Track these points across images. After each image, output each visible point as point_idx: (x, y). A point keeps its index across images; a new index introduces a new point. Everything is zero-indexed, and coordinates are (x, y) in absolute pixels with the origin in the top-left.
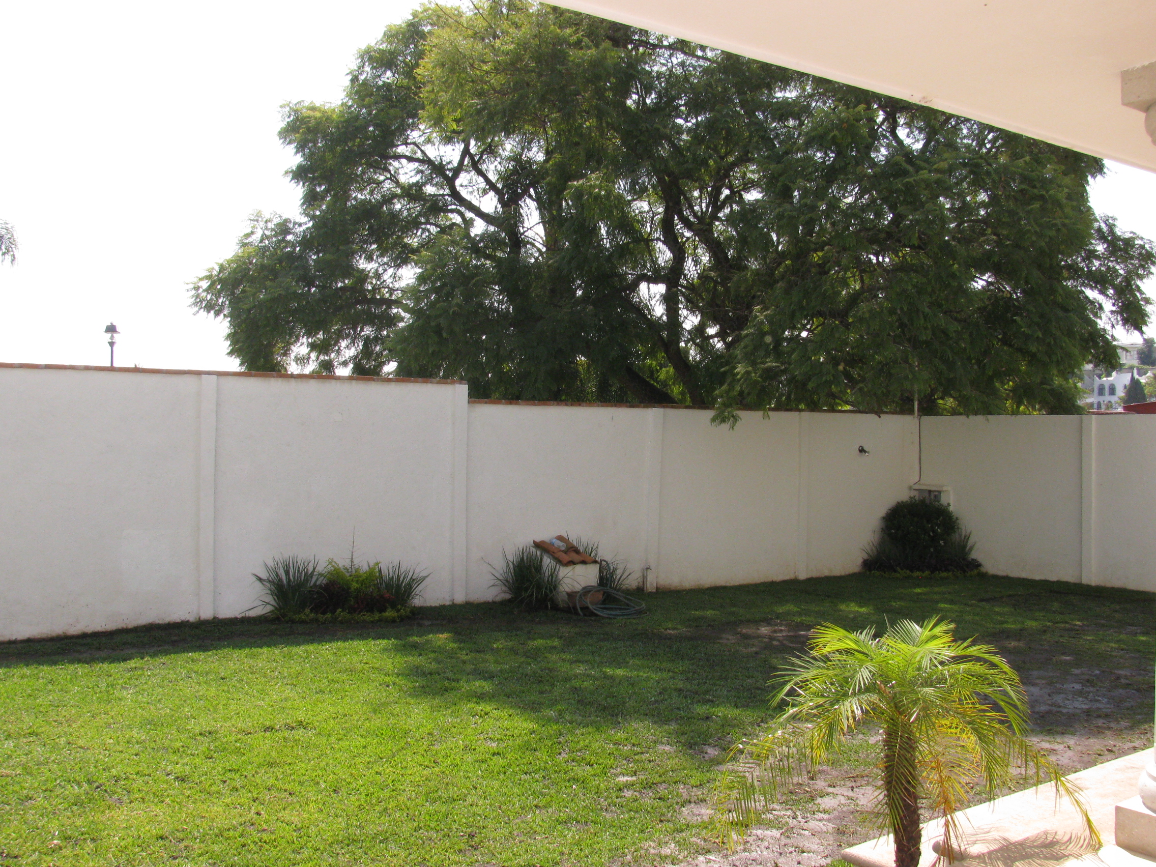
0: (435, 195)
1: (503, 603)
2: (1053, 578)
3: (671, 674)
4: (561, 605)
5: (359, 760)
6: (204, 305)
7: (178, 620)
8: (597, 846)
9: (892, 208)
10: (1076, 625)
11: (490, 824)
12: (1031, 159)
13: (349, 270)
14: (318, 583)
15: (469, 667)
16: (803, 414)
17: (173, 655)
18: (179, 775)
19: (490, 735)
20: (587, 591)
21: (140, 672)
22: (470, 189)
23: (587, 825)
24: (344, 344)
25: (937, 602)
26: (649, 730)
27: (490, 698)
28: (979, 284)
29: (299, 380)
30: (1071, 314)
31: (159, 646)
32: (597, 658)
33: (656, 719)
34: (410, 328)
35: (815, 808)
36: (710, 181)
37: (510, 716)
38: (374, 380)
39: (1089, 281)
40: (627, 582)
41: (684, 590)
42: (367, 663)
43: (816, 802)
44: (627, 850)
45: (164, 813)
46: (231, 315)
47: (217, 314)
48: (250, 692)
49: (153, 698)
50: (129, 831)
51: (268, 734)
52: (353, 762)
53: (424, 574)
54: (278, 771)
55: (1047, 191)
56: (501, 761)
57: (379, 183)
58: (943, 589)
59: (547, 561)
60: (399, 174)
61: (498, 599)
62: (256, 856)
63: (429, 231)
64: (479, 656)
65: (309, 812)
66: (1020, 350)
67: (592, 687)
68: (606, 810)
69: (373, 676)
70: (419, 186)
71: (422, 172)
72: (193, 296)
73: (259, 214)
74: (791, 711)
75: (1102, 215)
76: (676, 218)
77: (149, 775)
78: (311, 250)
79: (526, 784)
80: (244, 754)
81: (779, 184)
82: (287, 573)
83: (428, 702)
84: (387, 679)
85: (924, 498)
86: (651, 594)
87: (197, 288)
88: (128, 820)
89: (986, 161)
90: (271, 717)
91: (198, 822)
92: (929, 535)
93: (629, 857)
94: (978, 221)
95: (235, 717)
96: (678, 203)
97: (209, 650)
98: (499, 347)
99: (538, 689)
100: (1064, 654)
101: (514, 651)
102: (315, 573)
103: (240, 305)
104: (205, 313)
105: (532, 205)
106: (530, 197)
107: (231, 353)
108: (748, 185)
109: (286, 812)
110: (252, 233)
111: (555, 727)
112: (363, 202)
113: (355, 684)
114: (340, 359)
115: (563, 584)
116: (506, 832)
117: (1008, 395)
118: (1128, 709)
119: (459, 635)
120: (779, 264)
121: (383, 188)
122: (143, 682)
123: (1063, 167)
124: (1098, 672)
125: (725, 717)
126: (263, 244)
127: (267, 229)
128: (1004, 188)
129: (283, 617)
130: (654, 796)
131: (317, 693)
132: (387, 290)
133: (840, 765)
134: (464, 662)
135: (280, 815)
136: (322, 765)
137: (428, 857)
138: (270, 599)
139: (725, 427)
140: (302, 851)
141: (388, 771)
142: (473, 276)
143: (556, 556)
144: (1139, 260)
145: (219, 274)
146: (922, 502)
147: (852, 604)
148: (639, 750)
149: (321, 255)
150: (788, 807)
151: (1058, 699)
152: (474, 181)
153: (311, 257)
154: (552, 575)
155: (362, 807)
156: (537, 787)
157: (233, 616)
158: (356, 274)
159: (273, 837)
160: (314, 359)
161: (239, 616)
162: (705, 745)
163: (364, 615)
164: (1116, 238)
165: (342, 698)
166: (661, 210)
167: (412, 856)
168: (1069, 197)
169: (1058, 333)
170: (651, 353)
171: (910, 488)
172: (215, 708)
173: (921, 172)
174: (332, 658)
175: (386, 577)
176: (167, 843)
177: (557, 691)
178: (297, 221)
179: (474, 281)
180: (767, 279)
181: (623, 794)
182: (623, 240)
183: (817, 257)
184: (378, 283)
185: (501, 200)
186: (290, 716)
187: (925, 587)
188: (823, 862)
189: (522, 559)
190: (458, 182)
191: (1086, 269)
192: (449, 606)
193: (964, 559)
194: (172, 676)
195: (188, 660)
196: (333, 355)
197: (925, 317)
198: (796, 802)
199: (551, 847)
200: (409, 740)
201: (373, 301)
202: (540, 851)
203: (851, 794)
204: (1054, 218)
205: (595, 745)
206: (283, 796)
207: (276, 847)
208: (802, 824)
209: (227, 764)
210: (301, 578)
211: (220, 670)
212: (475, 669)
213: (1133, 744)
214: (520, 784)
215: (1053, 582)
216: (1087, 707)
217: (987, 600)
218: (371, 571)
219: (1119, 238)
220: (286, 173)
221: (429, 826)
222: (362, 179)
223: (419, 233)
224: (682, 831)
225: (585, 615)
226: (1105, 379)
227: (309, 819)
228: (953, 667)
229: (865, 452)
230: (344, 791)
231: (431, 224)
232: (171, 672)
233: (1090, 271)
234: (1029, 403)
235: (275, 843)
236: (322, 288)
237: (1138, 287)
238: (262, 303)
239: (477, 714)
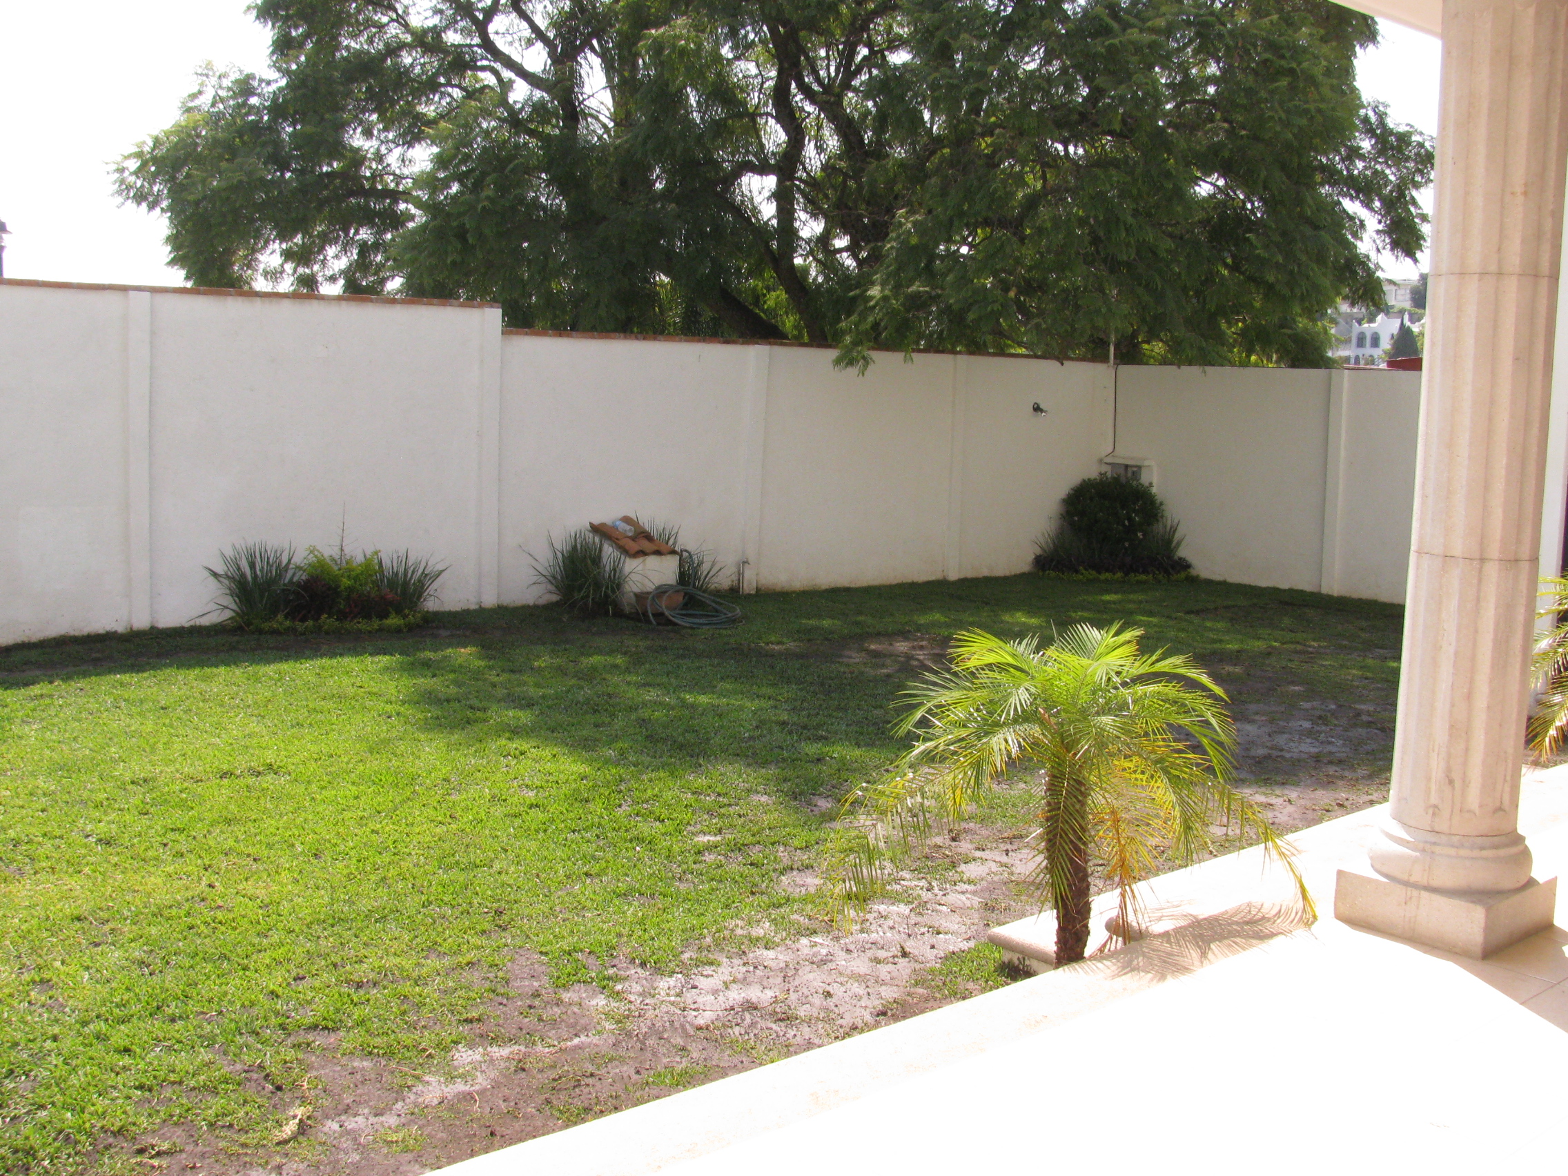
0: (460, 46)
1: (549, 607)
2: (1284, 585)
3: (771, 702)
4: (627, 610)
5: (347, 815)
6: (132, 194)
7: (102, 631)
8: (665, 926)
9: (1088, 81)
10: (1310, 646)
11: (524, 897)
12: (1280, 18)
13: (337, 149)
14: (295, 579)
15: (501, 692)
16: (959, 357)
17: (93, 678)
18: (103, 836)
19: (527, 782)
20: (661, 591)
21: (47, 701)
22: (509, 38)
23: (653, 899)
24: (331, 251)
25: (1132, 613)
26: (740, 776)
27: (527, 733)
28: (1203, 190)
29: (267, 300)
30: (1322, 233)
31: (75, 666)
32: (673, 680)
33: (750, 760)
34: (423, 228)
35: (957, 877)
36: (841, 36)
37: (555, 756)
38: (371, 301)
39: (1348, 190)
40: (715, 579)
41: (794, 592)
42: (361, 687)
43: (958, 870)
44: (705, 931)
45: (82, 887)
46: (171, 208)
47: (152, 207)
48: (201, 726)
49: (67, 735)
50: (33, 911)
51: (225, 781)
52: (340, 817)
53: (440, 567)
54: (239, 831)
55: (1299, 64)
56: (541, 816)
57: (381, 27)
58: (1140, 597)
59: (608, 550)
60: (408, 14)
61: (542, 601)
62: (207, 940)
63: (450, 95)
64: (514, 677)
65: (280, 883)
66: (1252, 279)
67: (665, 718)
68: (680, 879)
69: (368, 704)
70: (437, 32)
71: (441, 12)
72: (116, 182)
73: (209, 66)
74: (922, 748)
75: (1371, 100)
76: (793, 85)
77: (61, 837)
78: (285, 120)
79: (574, 846)
80: (192, 808)
81: (936, 41)
82: (252, 565)
83: (444, 738)
84: (389, 707)
85: (1119, 476)
86: (748, 597)
87: (121, 170)
88: (31, 897)
89: (1219, 20)
90: (230, 758)
91: (129, 898)
92: (1124, 525)
93: (709, 940)
94: (1204, 102)
95: (180, 759)
96: (797, 64)
97: (143, 671)
98: (546, 258)
99: (592, 721)
100: (1293, 683)
101: (562, 671)
102: (291, 566)
103: (184, 194)
104: (134, 205)
105: (596, 61)
106: (593, 50)
107: (172, 262)
108: (894, 43)
109: (249, 883)
110: (200, 93)
111: (614, 771)
112: (359, 54)
113: (345, 714)
114: (327, 273)
115: (631, 583)
116: (545, 907)
117: (1235, 340)
118: (1367, 753)
119: (488, 648)
120: (933, 153)
121: (386, 33)
122: (53, 714)
123: (1322, 32)
124: (1333, 707)
125: (842, 760)
126: (217, 110)
127: (221, 87)
128: (1241, 57)
129: (248, 626)
130: (744, 861)
131: (292, 726)
132: (391, 177)
133: (992, 822)
134: (494, 685)
135: (240, 887)
136: (298, 821)
137: (439, 940)
138: (229, 601)
139: (853, 371)
140: (270, 933)
141: (387, 829)
142: (511, 158)
143: (622, 543)
144: (1416, 163)
145: (153, 150)
146: (1116, 480)
147: (1019, 614)
148: (725, 801)
149: (299, 127)
150: (922, 875)
151: (1281, 740)
152: (515, 27)
153: (284, 128)
154: (615, 570)
155: (352, 877)
156: (589, 849)
157: (178, 625)
158: (348, 154)
159: (230, 916)
160: (290, 272)
161: (187, 625)
162: (814, 795)
163: (359, 623)
164: (1387, 132)
165: (327, 733)
166: (773, 74)
167: (418, 940)
168: (1328, 73)
169: (1304, 258)
170: (755, 272)
171: (1101, 461)
172: (153, 749)
173: (1129, 31)
174: (313, 679)
175: (388, 570)
176: (86, 925)
177: (619, 723)
178: (264, 77)
179: (511, 166)
180: (915, 171)
181: (704, 858)
182: (718, 112)
183: (985, 144)
184: (380, 167)
185: (552, 55)
186: (255, 758)
187: (1116, 593)
188: (965, 946)
189: (575, 548)
190: (491, 28)
191: (1345, 173)
192: (475, 611)
193: (1170, 557)
194: (93, 706)
195: (116, 684)
196: (316, 268)
197: (1128, 230)
198: (932, 870)
199: (605, 926)
200: (417, 788)
201: (373, 192)
202: (590, 932)
203: (1004, 859)
204: (1307, 102)
205: (668, 795)
206: (245, 863)
207: (235, 929)
208: (938, 897)
209: (169, 821)
210: (271, 572)
211: (160, 698)
212: (509, 695)
213: (1370, 797)
214: (565, 845)
215: (1285, 591)
216: (1317, 750)
217: (1197, 613)
218: (368, 564)
219: (1391, 133)
220: (249, 8)
221: (442, 900)
222: (357, 20)
223: (437, 98)
224: (780, 906)
225: (659, 624)
226: (1366, 325)
227: (280, 892)
228: (1140, 689)
229: (1042, 411)
230: (327, 856)
231: (453, 86)
232: (92, 700)
233: (1351, 175)
234: (1263, 351)
235: (233, 924)
236: (301, 173)
237: (1413, 198)
238: (216, 192)
239: (509, 754)
